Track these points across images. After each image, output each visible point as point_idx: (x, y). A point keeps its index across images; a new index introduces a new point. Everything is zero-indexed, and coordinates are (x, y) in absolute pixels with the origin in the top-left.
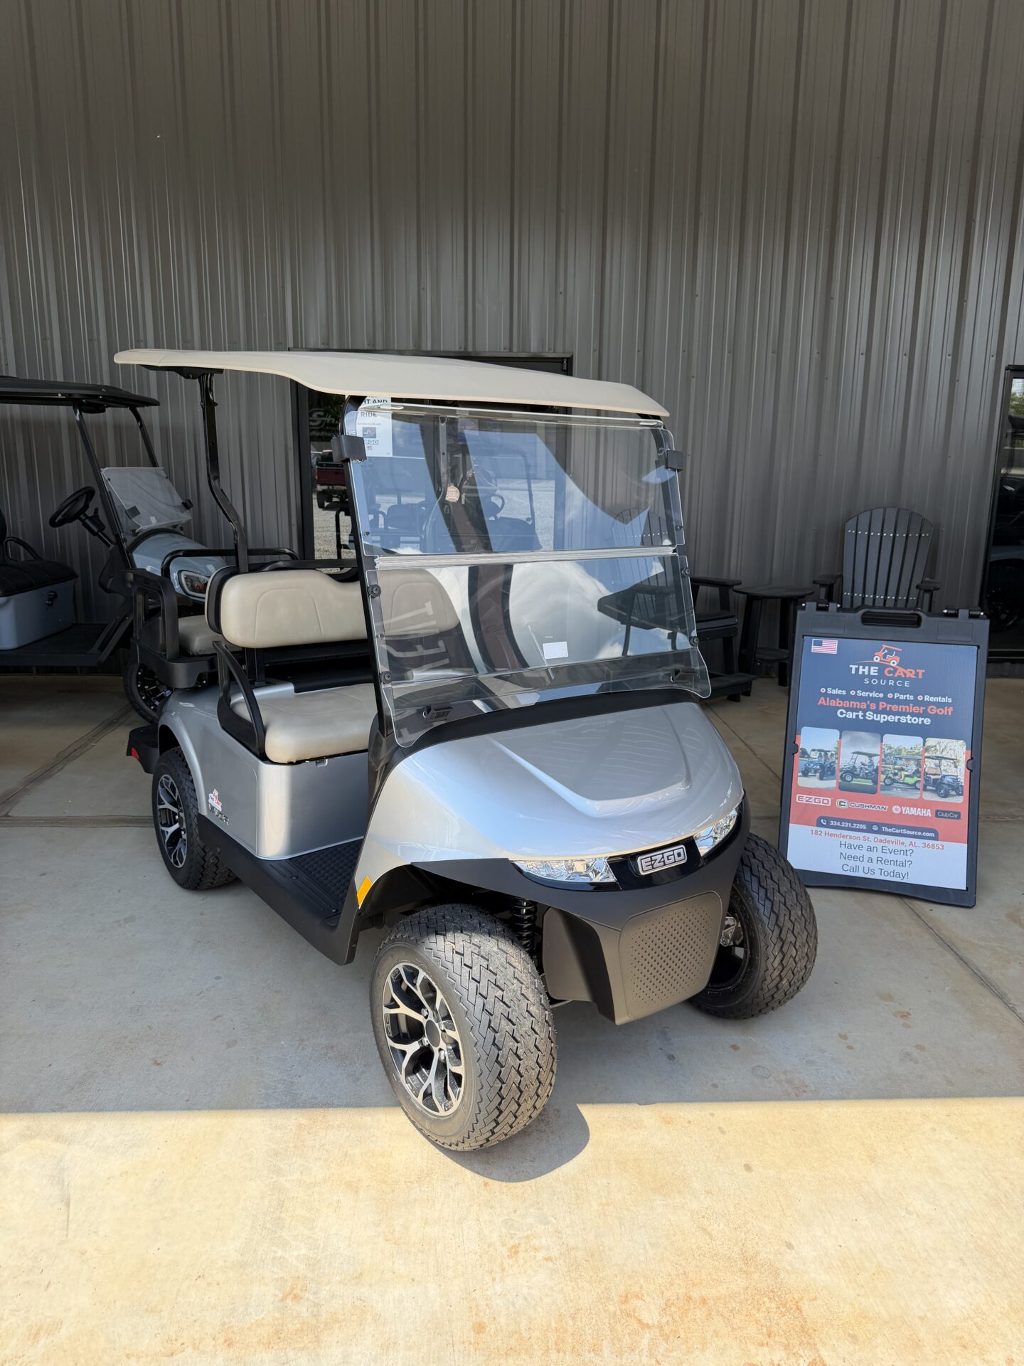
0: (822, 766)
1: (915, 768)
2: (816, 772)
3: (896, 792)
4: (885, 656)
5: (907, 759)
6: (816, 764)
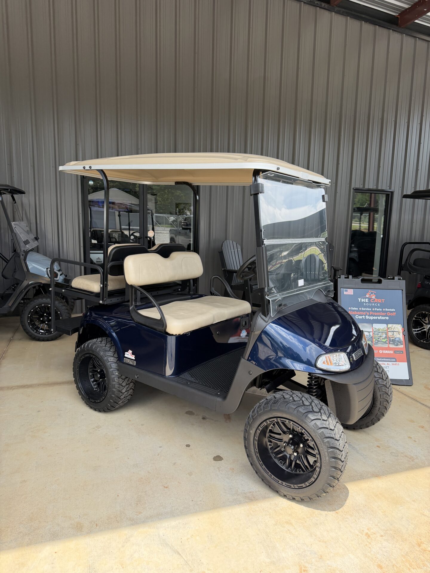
1: (385, 336)
4: (370, 295)
5: (382, 333)
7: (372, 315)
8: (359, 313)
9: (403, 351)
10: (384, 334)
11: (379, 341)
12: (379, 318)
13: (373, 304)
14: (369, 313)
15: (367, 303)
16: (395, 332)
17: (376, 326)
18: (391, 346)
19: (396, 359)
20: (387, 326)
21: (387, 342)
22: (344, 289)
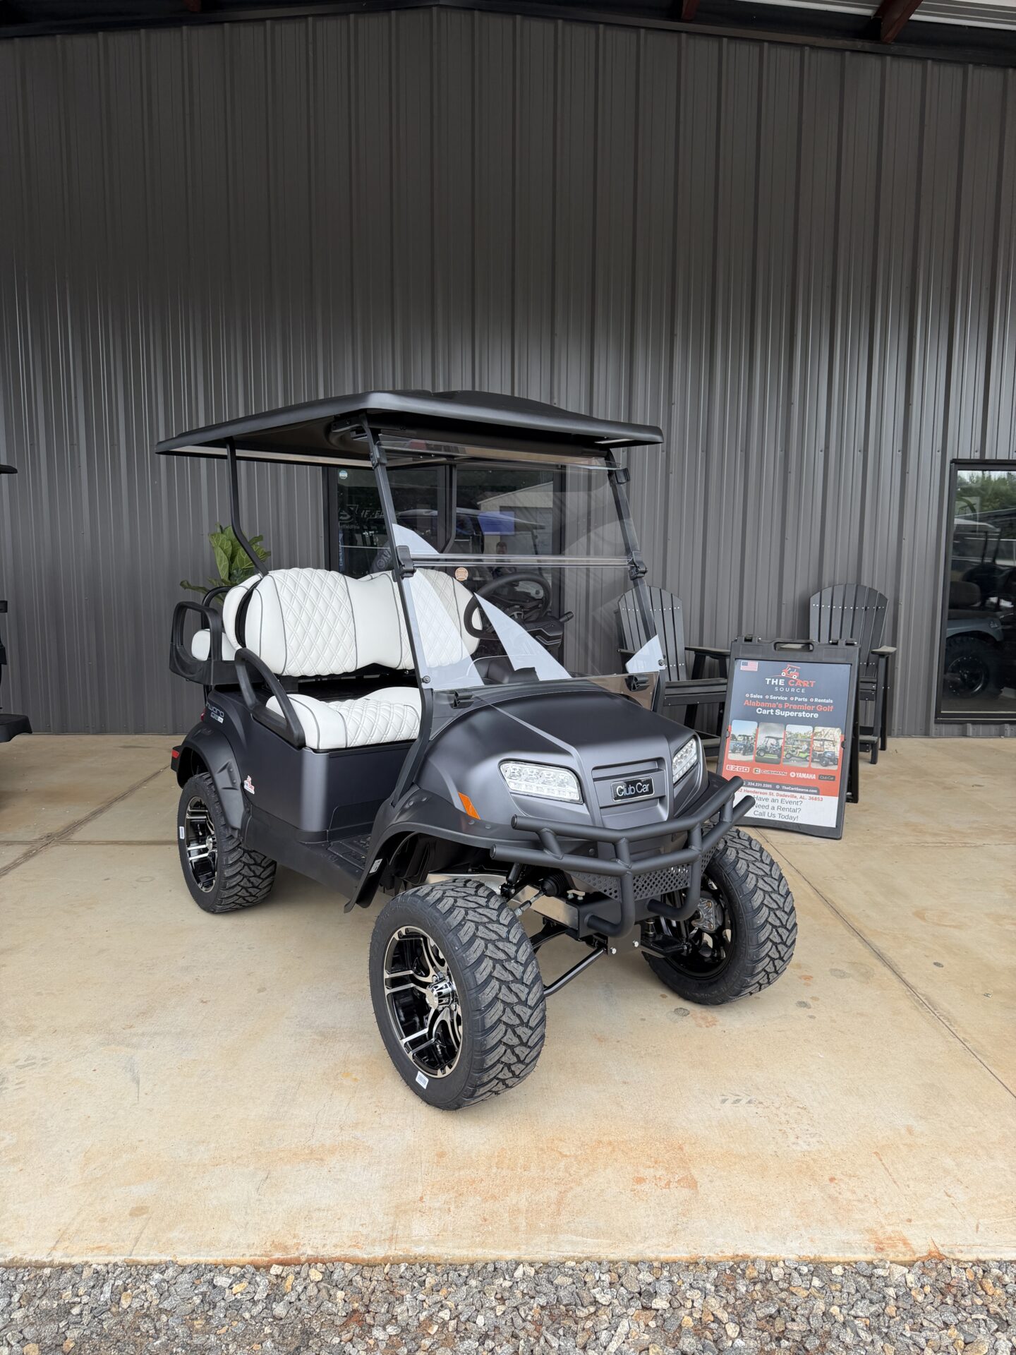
0: (745, 746)
1: (805, 747)
2: (740, 750)
3: (793, 763)
4: (789, 672)
5: (802, 741)
6: (742, 745)
7: (787, 709)
8: (763, 704)
9: (834, 777)
10: (805, 743)
11: (792, 756)
12: (800, 715)
13: (793, 690)
14: (783, 705)
15: (782, 686)
16: (826, 742)
17: (793, 729)
18: (815, 766)
19: (818, 791)
20: (814, 729)
21: (808, 758)
22: (743, 661)
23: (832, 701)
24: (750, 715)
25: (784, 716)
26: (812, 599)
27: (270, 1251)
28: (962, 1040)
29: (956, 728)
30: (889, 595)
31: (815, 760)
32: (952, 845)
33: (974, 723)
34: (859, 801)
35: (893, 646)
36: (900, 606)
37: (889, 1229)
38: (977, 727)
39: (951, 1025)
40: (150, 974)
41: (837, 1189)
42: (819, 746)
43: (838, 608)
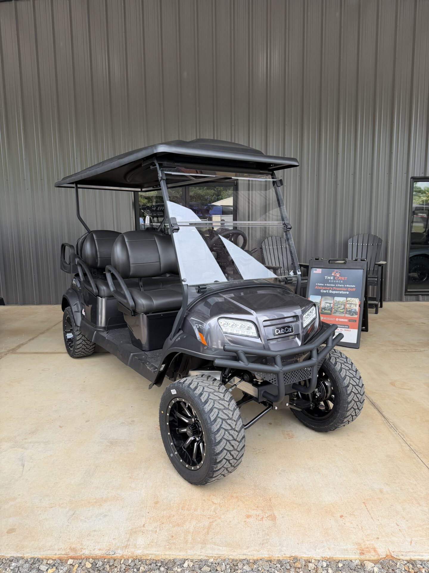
1: (343, 307)
3: (337, 314)
4: (335, 273)
5: (341, 304)
7: (335, 290)
8: (324, 288)
9: (356, 320)
10: (343, 305)
11: (337, 311)
12: (340, 292)
13: (337, 281)
14: (333, 289)
15: (332, 280)
19: (349, 327)
20: (347, 299)
22: (314, 269)
23: (355, 286)
24: (318, 293)
25: (333, 293)
26: (348, 241)
27: (68, 552)
28: (409, 445)
29: (414, 297)
30: (383, 239)
31: (347, 313)
32: (410, 351)
33: (422, 295)
34: (368, 331)
35: (385, 261)
36: (388, 243)
37: (367, 543)
38: (423, 297)
39: (404, 437)
40: (39, 413)
41: (344, 521)
42: (349, 306)
43: (360, 244)
